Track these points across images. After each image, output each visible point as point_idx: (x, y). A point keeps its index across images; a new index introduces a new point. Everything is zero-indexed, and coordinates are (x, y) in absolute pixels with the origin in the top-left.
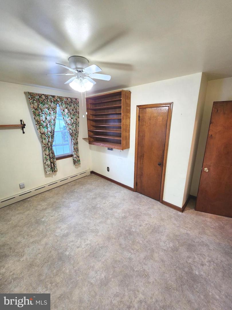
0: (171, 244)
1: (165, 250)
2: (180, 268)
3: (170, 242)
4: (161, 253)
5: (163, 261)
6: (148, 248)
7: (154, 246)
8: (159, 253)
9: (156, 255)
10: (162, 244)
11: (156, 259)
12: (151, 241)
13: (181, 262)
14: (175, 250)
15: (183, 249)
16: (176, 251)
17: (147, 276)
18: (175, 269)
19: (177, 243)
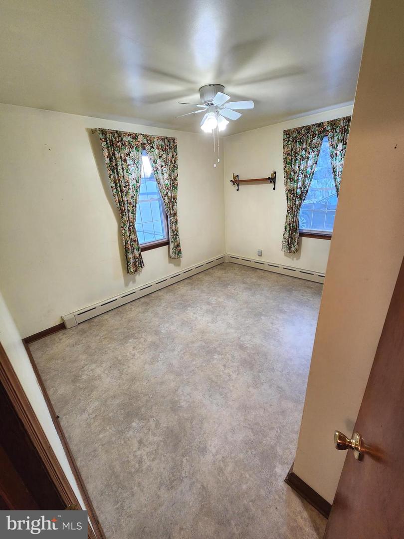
0: (184, 403)
1: (176, 391)
2: (147, 401)
3: (189, 403)
4: (173, 385)
5: (162, 383)
6: (183, 370)
7: (185, 377)
8: (174, 381)
9: (172, 377)
10: (188, 389)
11: (166, 376)
12: (193, 376)
13: (154, 407)
14: (175, 407)
15: (173, 422)
16: (172, 406)
17: (152, 363)
18: (148, 395)
19: (186, 416)
